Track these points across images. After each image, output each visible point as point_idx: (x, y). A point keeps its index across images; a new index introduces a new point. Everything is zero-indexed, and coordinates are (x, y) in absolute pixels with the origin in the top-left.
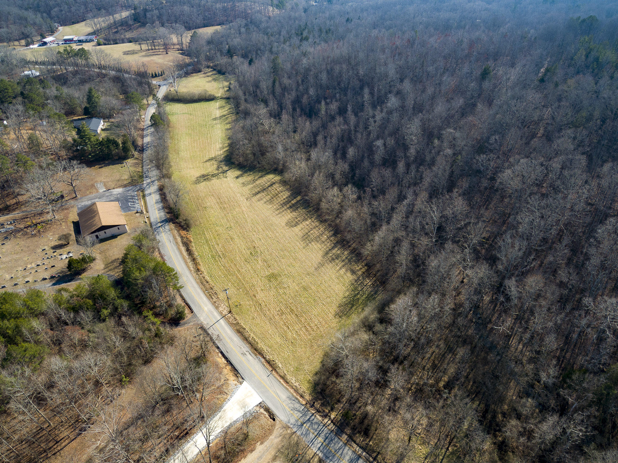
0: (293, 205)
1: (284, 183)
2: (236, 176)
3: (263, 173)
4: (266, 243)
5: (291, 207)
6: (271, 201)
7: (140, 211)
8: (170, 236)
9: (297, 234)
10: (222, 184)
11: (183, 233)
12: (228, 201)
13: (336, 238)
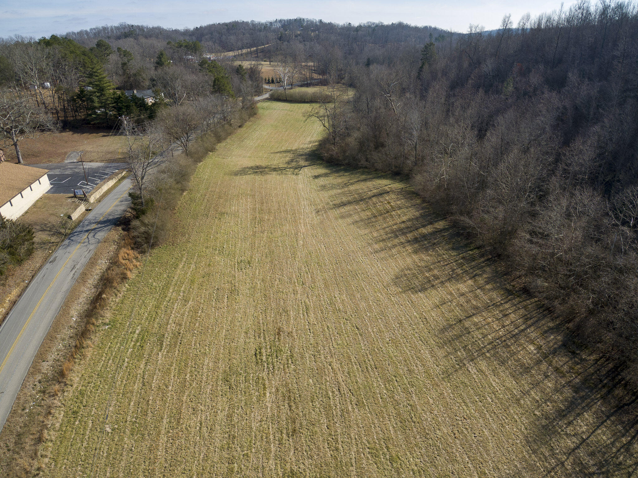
1: (411, 195)
4: (318, 327)
5: (416, 240)
6: (368, 222)
7: (81, 196)
8: (88, 255)
9: (428, 320)
10: (283, 182)
11: (126, 255)
12: (278, 209)
13: (579, 366)
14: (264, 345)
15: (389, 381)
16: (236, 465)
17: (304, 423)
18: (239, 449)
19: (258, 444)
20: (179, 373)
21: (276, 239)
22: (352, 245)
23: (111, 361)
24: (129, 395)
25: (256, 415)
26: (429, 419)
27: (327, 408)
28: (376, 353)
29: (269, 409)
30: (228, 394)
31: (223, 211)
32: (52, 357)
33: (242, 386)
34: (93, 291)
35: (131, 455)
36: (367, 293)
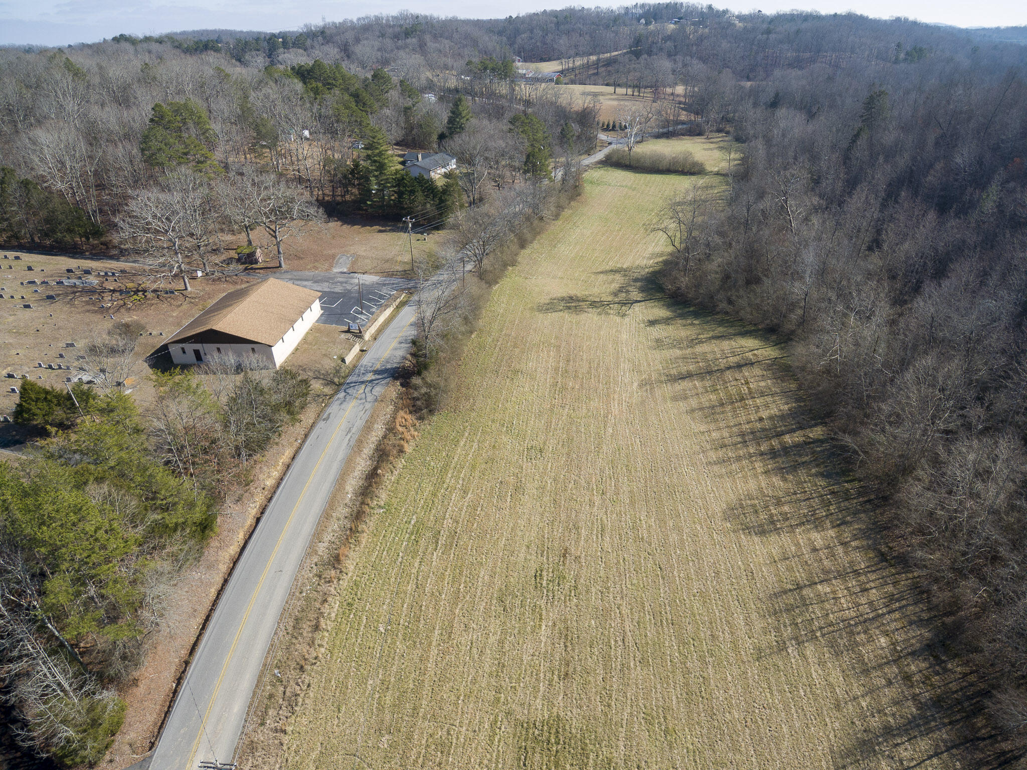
0: (786, 450)
2: (651, 318)
3: (731, 331)
4: (612, 557)
5: (773, 454)
6: (711, 413)
7: (356, 331)
8: (364, 416)
9: (755, 575)
10: (600, 328)
11: (403, 420)
12: (588, 373)
13: (937, 678)
14: (546, 566)
15: (684, 644)
16: (502, 695)
17: (579, 669)
18: (507, 680)
19: (527, 679)
20: (453, 582)
21: (579, 420)
22: (678, 446)
23: (385, 553)
24: (402, 595)
25: (529, 647)
26: (721, 699)
27: (607, 659)
28: (677, 605)
29: (543, 644)
30: (502, 616)
31: (518, 367)
32: (328, 537)
33: (517, 610)
34: (368, 463)
35: (402, 661)
36: (683, 521)
